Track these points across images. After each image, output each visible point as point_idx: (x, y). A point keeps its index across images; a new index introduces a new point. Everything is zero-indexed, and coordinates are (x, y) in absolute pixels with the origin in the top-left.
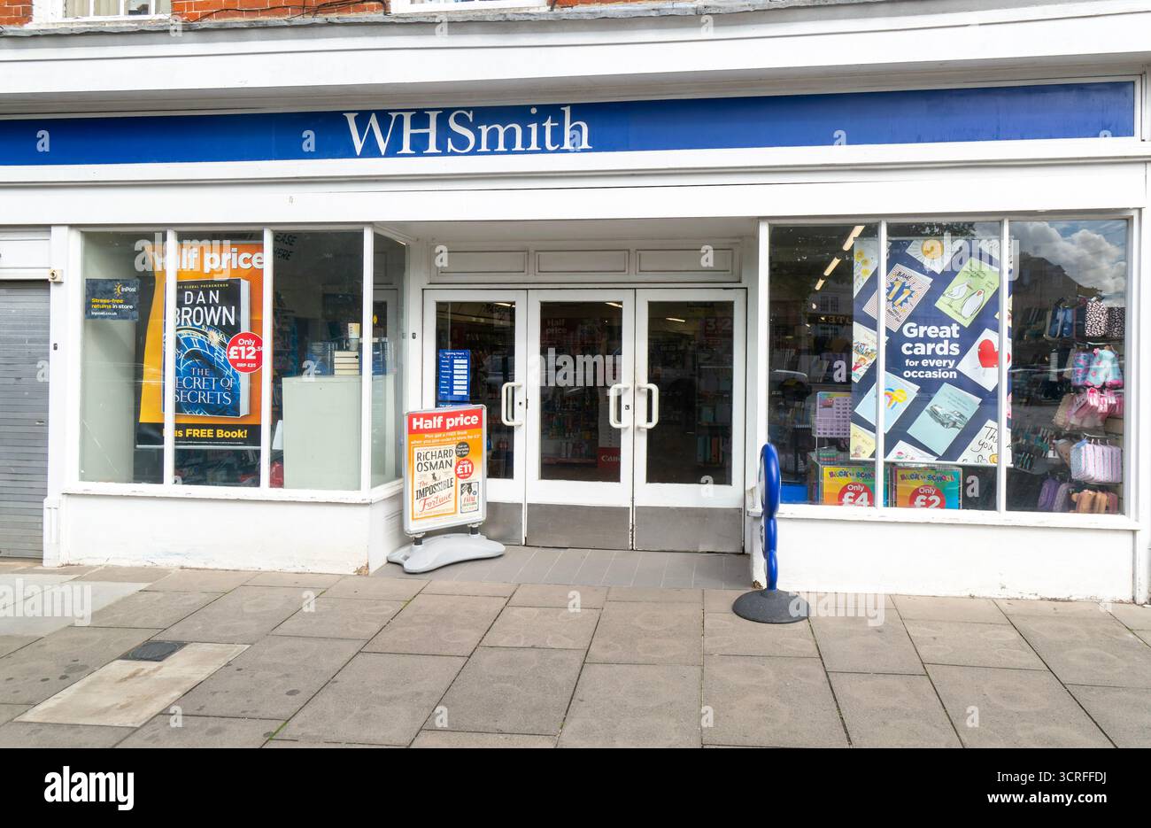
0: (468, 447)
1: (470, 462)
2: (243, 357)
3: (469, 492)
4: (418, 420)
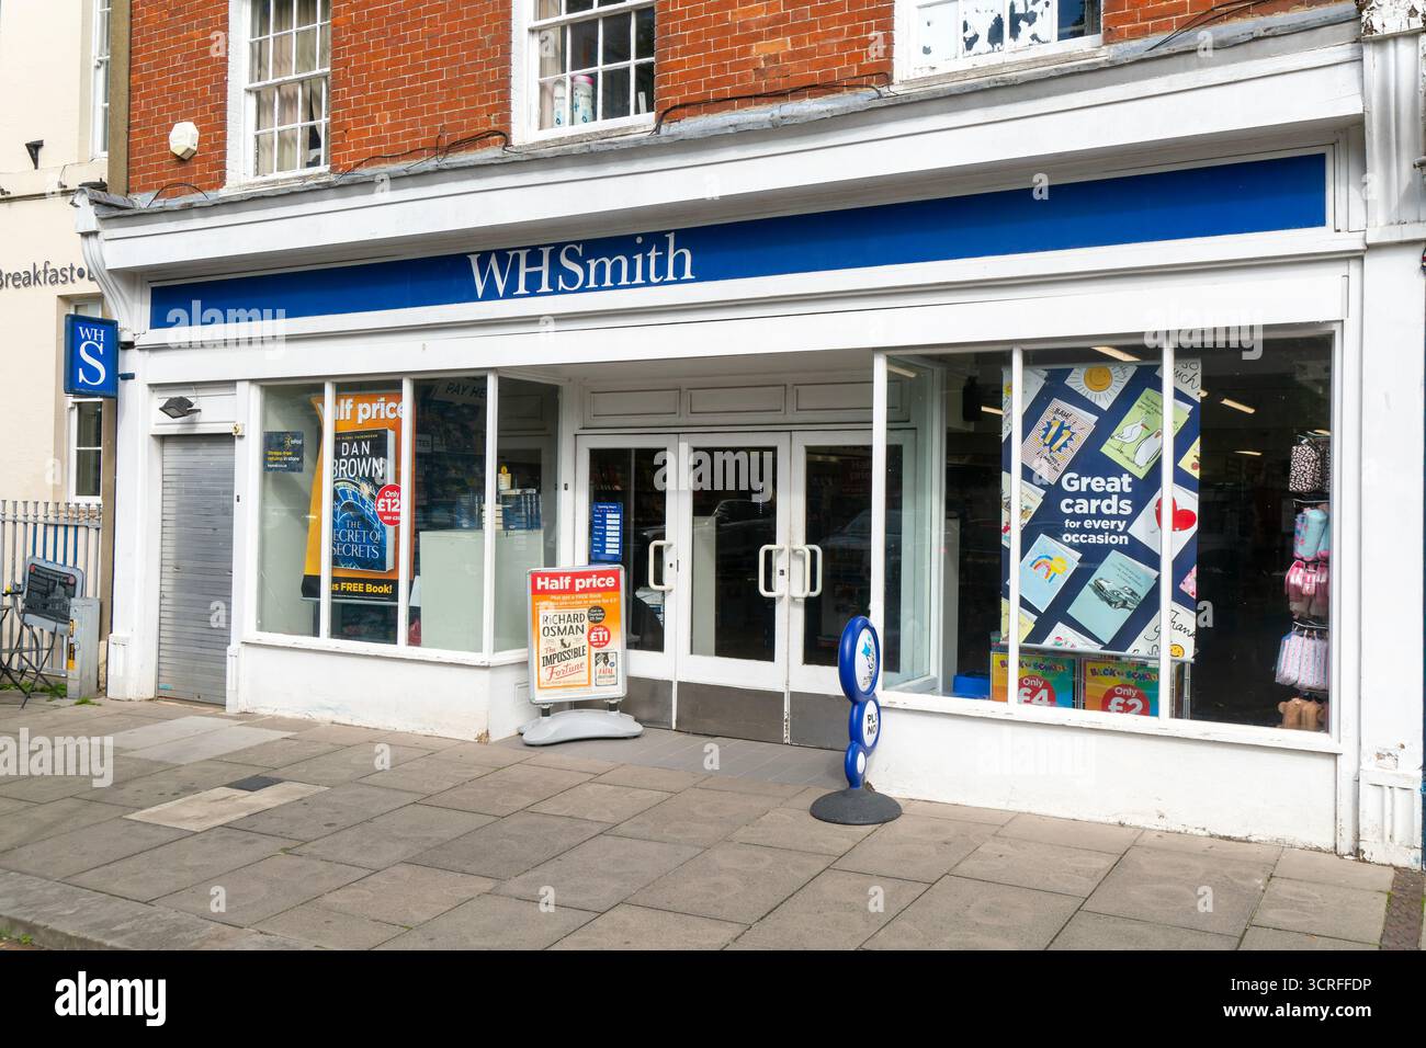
0: (603, 612)
1: (606, 629)
2: (389, 510)
3: (606, 663)
4: (543, 580)
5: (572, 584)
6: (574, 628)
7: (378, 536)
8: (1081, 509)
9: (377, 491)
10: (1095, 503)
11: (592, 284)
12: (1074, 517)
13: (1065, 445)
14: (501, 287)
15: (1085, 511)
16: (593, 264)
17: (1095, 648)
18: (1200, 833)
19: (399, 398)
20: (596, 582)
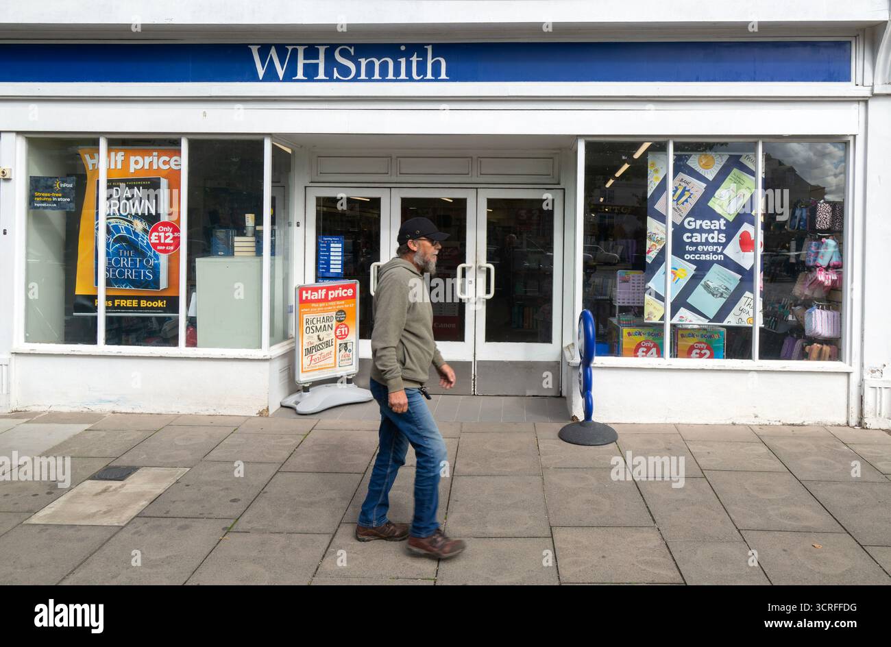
0: (345, 314)
1: (346, 326)
2: (162, 241)
3: (346, 350)
4: (307, 293)
5: (327, 295)
6: (327, 326)
7: (152, 262)
8: (696, 239)
9: (150, 227)
10: (704, 236)
11: (363, 76)
12: (692, 244)
13: (686, 201)
14: (281, 73)
15: (699, 241)
16: (363, 62)
17: (705, 322)
18: (778, 423)
19: (179, 153)
20: (341, 293)
